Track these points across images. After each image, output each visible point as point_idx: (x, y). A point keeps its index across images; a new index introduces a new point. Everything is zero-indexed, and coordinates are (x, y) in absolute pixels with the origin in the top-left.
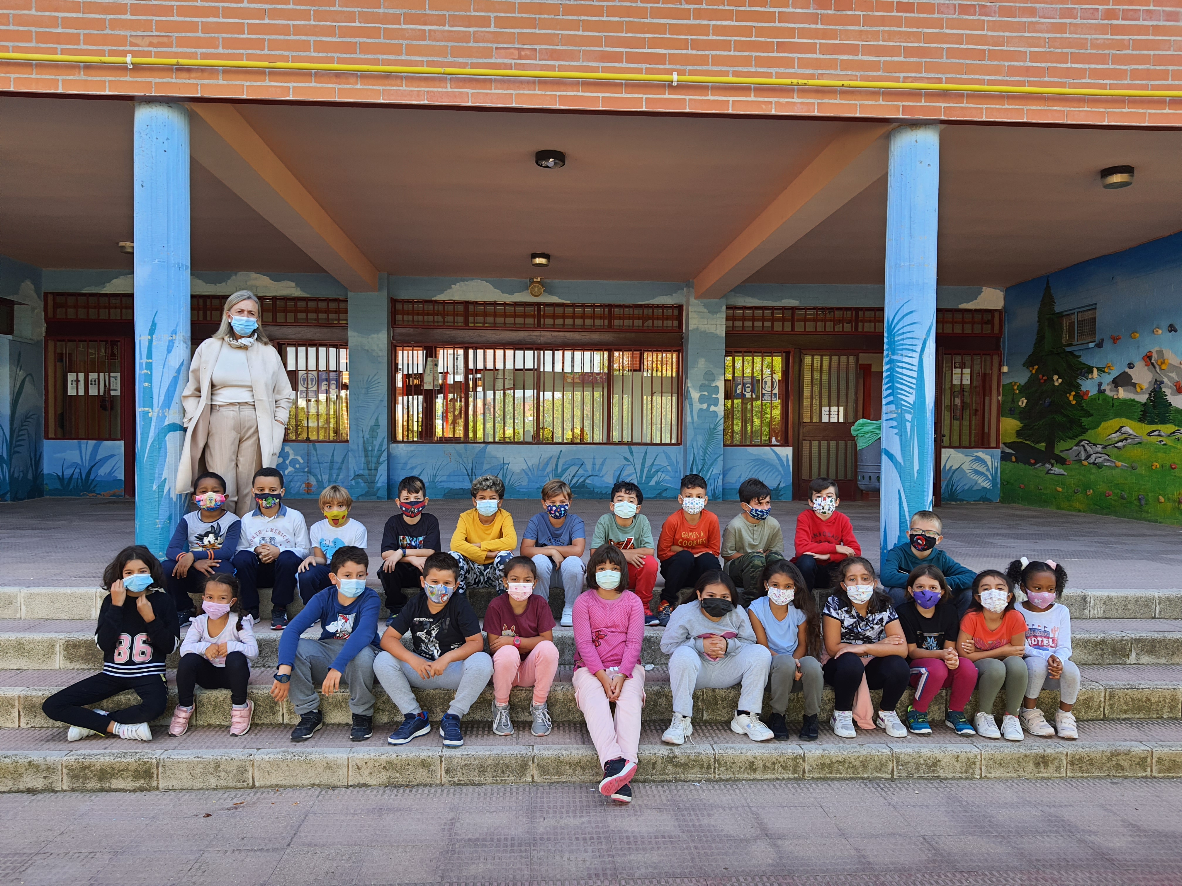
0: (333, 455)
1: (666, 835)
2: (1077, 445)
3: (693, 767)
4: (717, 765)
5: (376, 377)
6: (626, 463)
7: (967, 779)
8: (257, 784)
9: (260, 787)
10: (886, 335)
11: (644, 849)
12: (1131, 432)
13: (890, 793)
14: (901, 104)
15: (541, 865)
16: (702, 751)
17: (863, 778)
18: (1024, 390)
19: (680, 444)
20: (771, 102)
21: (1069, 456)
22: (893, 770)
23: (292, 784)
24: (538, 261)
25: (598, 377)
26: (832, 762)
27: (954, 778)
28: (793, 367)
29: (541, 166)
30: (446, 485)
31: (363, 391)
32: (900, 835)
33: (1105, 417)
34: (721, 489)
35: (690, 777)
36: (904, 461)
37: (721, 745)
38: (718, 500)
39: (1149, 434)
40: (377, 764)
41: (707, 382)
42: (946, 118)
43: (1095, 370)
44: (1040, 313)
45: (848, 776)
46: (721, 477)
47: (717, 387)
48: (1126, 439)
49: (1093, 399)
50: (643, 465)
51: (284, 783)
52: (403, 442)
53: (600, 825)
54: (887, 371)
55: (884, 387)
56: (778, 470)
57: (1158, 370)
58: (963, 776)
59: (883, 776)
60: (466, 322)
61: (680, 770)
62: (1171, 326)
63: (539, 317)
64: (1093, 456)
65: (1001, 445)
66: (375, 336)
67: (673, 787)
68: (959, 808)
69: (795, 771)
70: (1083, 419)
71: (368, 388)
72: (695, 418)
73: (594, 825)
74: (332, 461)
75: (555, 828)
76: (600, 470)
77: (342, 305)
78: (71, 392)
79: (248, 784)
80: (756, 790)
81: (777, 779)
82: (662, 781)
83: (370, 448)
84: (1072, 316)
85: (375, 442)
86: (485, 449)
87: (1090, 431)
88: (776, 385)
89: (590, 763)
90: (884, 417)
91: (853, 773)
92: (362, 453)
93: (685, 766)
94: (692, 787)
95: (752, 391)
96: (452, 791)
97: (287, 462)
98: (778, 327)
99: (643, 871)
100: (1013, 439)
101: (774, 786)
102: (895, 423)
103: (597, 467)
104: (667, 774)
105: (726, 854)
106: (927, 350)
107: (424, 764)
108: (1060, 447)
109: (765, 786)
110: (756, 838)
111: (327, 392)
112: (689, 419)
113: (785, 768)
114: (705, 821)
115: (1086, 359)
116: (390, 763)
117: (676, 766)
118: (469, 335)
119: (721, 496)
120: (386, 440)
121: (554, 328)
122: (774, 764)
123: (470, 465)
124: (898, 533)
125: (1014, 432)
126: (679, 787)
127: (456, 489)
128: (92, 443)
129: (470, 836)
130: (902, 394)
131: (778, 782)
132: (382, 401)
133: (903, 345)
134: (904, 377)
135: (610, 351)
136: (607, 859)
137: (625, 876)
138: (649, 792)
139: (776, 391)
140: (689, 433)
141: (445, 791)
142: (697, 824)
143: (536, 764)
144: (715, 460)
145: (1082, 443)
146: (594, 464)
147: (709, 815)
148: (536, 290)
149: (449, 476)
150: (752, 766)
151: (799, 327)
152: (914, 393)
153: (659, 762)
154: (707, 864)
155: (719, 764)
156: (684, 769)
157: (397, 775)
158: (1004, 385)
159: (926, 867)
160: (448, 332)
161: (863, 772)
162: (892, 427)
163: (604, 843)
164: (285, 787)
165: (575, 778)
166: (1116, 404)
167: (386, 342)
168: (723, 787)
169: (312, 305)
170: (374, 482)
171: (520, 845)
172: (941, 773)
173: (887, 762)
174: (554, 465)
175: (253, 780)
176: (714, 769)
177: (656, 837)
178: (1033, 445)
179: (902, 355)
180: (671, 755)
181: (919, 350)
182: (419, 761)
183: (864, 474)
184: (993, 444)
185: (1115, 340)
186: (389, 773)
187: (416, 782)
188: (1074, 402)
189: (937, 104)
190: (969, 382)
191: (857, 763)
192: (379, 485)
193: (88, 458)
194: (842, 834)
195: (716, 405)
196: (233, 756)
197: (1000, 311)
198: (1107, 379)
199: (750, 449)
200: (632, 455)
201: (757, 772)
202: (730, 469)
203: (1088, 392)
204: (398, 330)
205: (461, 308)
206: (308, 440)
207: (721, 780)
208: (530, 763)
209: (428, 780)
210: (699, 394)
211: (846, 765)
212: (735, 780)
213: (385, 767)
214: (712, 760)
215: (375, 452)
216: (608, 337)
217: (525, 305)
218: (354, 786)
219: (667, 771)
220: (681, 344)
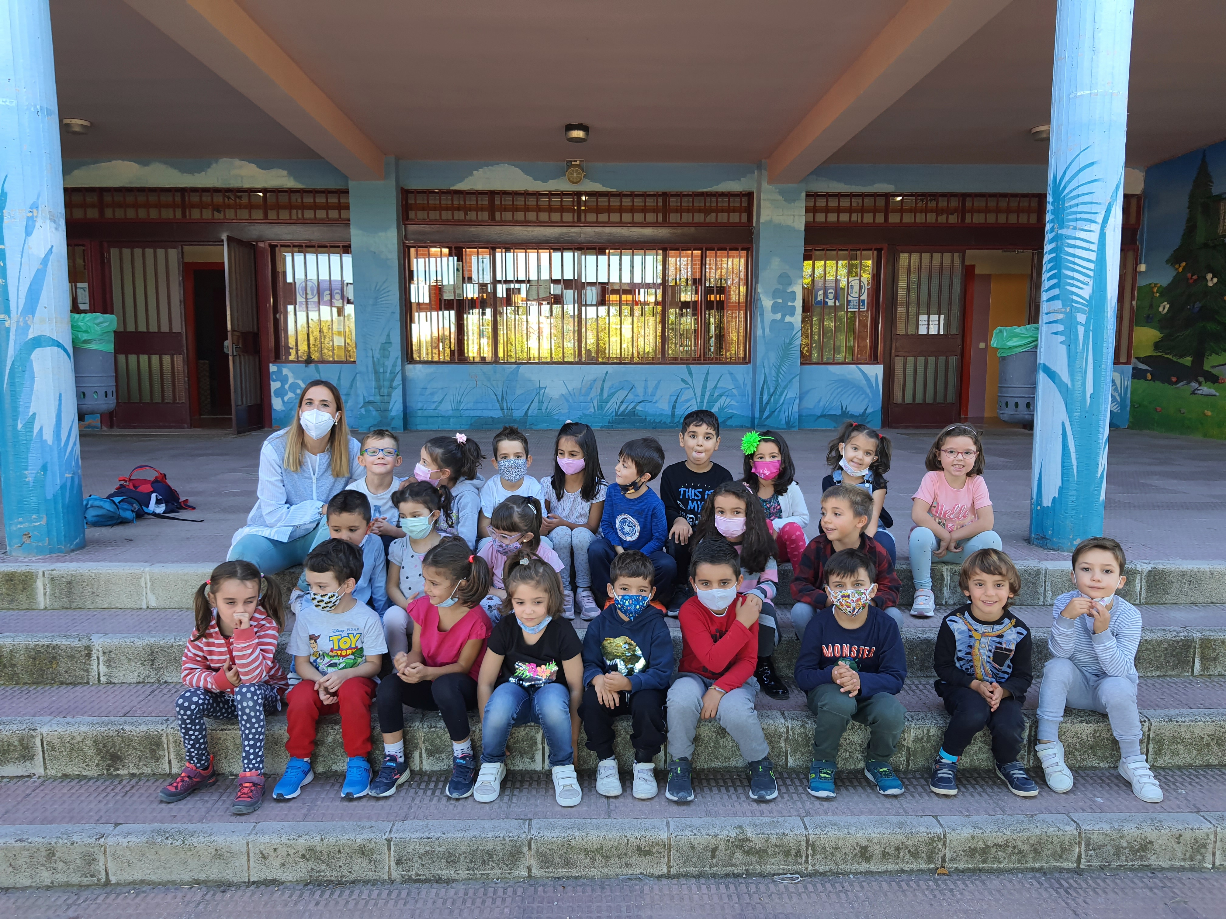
0: (339, 378)
3: (775, 854)
4: (810, 852)
5: (385, 285)
6: (684, 386)
7: (1192, 869)
8: (113, 880)
9: (118, 884)
10: (1050, 199)
13: (1080, 901)
16: (788, 831)
17: (1033, 870)
18: (1167, 292)
19: (749, 362)
21: (1223, 373)
23: (165, 879)
24: (575, 134)
26: (987, 847)
27: (1172, 869)
28: (886, 268)
30: (472, 413)
31: (371, 302)
34: (797, 416)
35: (769, 868)
36: (1073, 381)
37: (817, 818)
38: (793, 429)
40: (292, 852)
41: (781, 287)
44: (1192, 196)
45: (1011, 866)
46: (797, 401)
47: (793, 293)
50: (704, 388)
51: (154, 878)
52: (420, 362)
54: (1051, 252)
55: (1045, 276)
56: (864, 392)
58: (1187, 864)
59: (1065, 865)
60: (492, 218)
61: (753, 859)
63: (579, 210)
65: (1133, 360)
66: (382, 234)
67: (743, 887)
69: (930, 860)
71: (376, 298)
72: (767, 331)
76: (653, 395)
77: (342, 198)
79: (99, 880)
81: (903, 871)
82: (727, 875)
83: (381, 370)
85: (386, 363)
86: (517, 371)
89: (617, 848)
90: (1044, 318)
91: (1019, 862)
92: (372, 376)
93: (761, 853)
94: (771, 884)
95: (836, 298)
96: (404, 894)
97: (287, 387)
98: (868, 218)
100: (1151, 351)
101: (898, 883)
102: (1061, 328)
103: (650, 390)
104: (734, 865)
106: (1111, 220)
107: (362, 851)
108: (1211, 362)
109: (885, 885)
111: (332, 304)
112: (759, 332)
113: (915, 855)
116: (311, 850)
117: (748, 853)
118: (496, 232)
119: (796, 424)
120: (399, 361)
121: (597, 224)
122: (898, 849)
123: (501, 389)
124: (1060, 484)
125: (1152, 344)
126: (753, 888)
127: (485, 418)
130: (1073, 285)
131: (904, 876)
133: (1077, 213)
134: (1077, 261)
135: (665, 250)
138: (706, 900)
139: (864, 297)
140: (760, 350)
141: (394, 894)
143: (533, 852)
144: (791, 381)
146: (646, 388)
148: (575, 175)
149: (476, 402)
150: (864, 853)
151: (894, 218)
152: (1091, 283)
153: (722, 848)
155: (814, 851)
156: (761, 857)
157: (324, 867)
158: (1140, 288)
160: (473, 229)
161: (1034, 860)
162: (1056, 333)
164: (154, 885)
165: (593, 872)
167: (396, 242)
168: (818, 884)
169: (308, 199)
170: (387, 410)
172: (1153, 861)
173: (1071, 845)
174: (599, 389)
175: (107, 874)
176: (807, 857)
178: (1175, 359)
179: (1075, 228)
180: (741, 837)
181: (1100, 219)
183: (1008, 400)
186: (311, 865)
187: (351, 878)
191: (1026, 848)
192: (393, 413)
195: (792, 314)
196: (75, 838)
197: (1138, 197)
199: (831, 368)
200: (692, 377)
201: (872, 862)
202: (808, 392)
204: (411, 228)
205: (484, 201)
206: (309, 361)
207: (816, 874)
208: (525, 849)
209: (370, 874)
210: (772, 302)
211: (1009, 851)
212: (838, 873)
213: (303, 856)
214: (804, 844)
215: (388, 375)
216: (662, 232)
217: (562, 194)
218: (257, 884)
219: (734, 861)
220: (751, 241)
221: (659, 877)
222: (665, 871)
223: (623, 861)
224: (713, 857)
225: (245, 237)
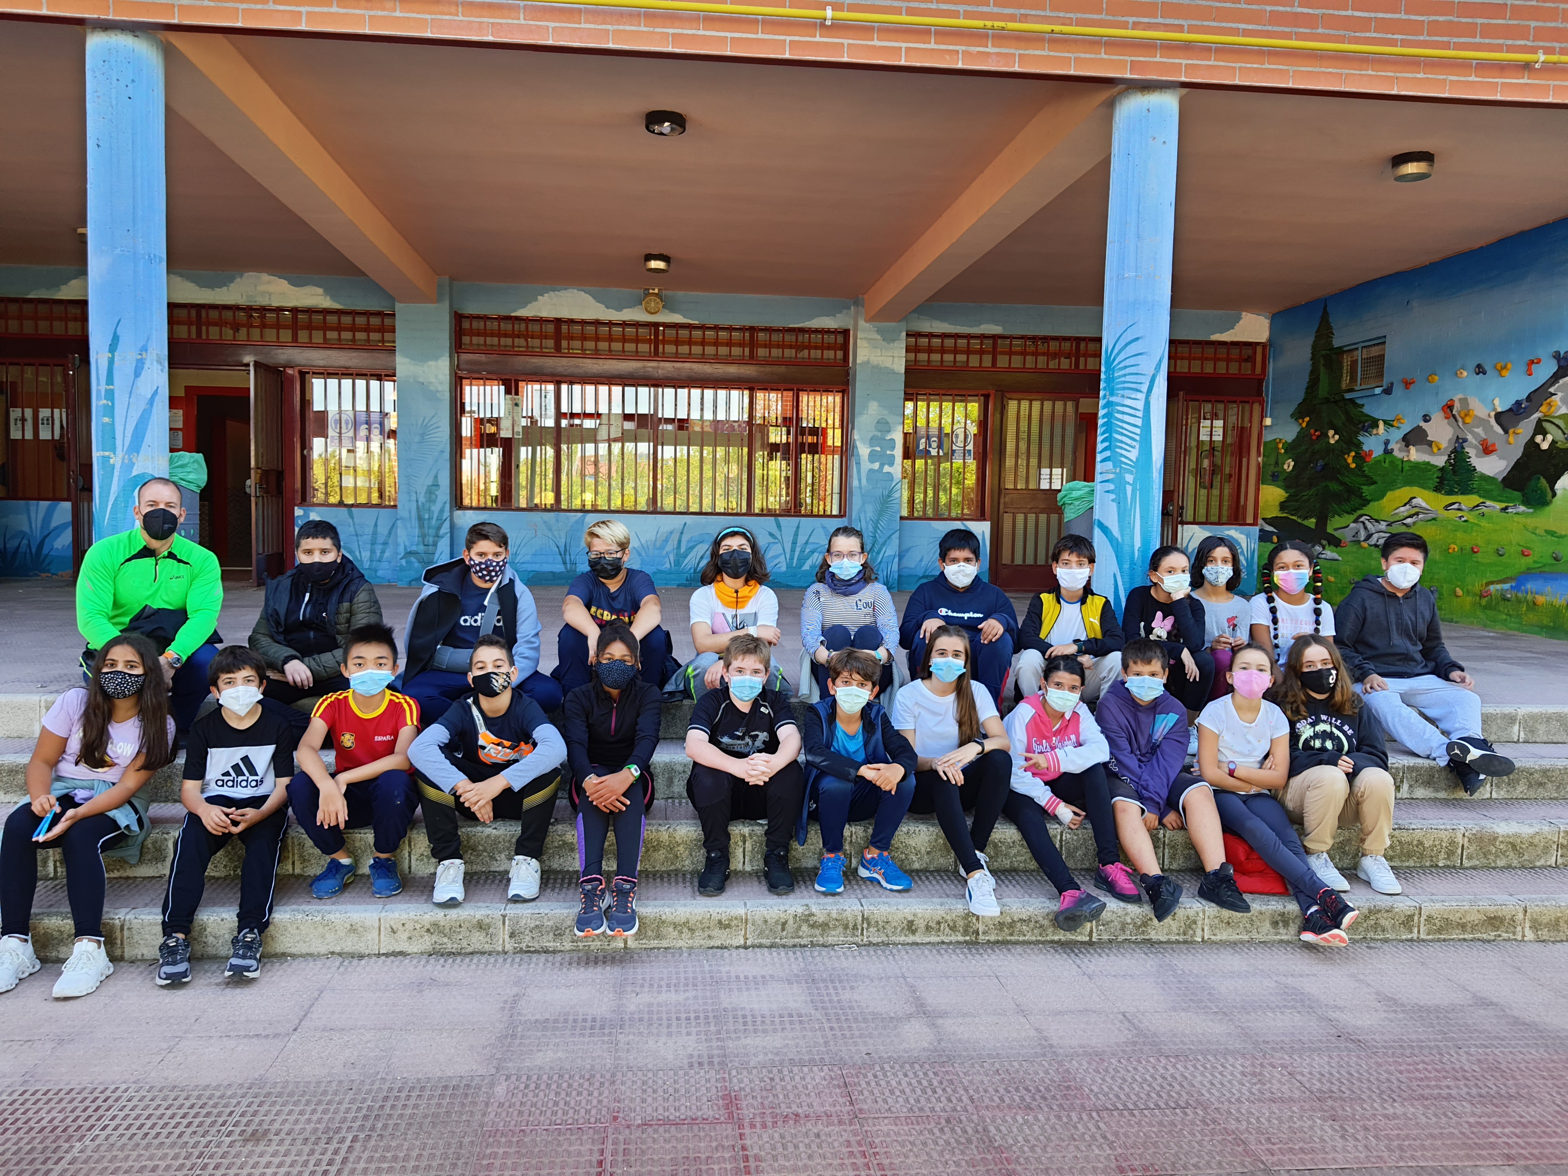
0: (376, 525)
1: (794, 1013)
2: (1356, 521)
3: (835, 927)
4: (865, 925)
5: (434, 420)
7: (1185, 943)
10: (1103, 369)
11: (764, 1031)
12: (1424, 504)
13: (1086, 961)
14: (1129, 59)
15: (628, 1051)
16: (846, 908)
17: (1052, 942)
18: (1292, 448)
19: (843, 515)
20: (957, 52)
21: (1346, 535)
22: (1091, 931)
23: (305, 950)
24: (654, 264)
25: (736, 425)
26: (1013, 921)
27: (1169, 942)
28: (993, 415)
29: (653, 132)
30: (530, 567)
31: (417, 439)
32: (1094, 1012)
33: (1392, 486)
34: (896, 576)
35: (831, 940)
36: (1122, 536)
37: (872, 900)
39: (1446, 508)
40: (418, 926)
41: (879, 434)
42: (1187, 80)
43: (1381, 424)
44: (1315, 348)
45: (1034, 938)
46: (897, 559)
47: (893, 442)
48: (1417, 514)
49: (1378, 462)
50: (795, 542)
52: (471, 508)
53: (710, 1001)
54: (1104, 416)
55: (1099, 439)
57: (1460, 424)
58: (1181, 938)
59: (1079, 938)
60: (558, 348)
61: (817, 932)
62: (1479, 366)
63: (656, 342)
64: (1375, 536)
65: (1260, 521)
66: (433, 363)
67: (808, 953)
68: (1172, 978)
69: (966, 933)
70: (1365, 487)
71: (423, 435)
72: (864, 481)
73: (700, 1002)
74: (375, 533)
75: (650, 1005)
77: (387, 321)
78: (16, 434)
80: (914, 957)
81: (943, 943)
82: (794, 946)
83: (427, 516)
84: (1355, 353)
85: (433, 508)
86: (581, 520)
87: (1372, 504)
88: (971, 439)
89: (701, 923)
90: (1098, 477)
91: (1041, 935)
92: (415, 523)
93: (824, 928)
94: (832, 953)
95: (940, 446)
96: (517, 960)
98: (974, 361)
99: (761, 1057)
100: (1275, 513)
101: (938, 951)
102: (1112, 487)
104: (801, 937)
105: (870, 1036)
106: (1155, 390)
107: (481, 926)
108: (1334, 524)
109: (927, 952)
110: (909, 1017)
111: (368, 439)
112: (855, 484)
113: (953, 928)
114: (846, 996)
115: (1371, 409)
116: (435, 924)
117: (812, 926)
118: (561, 364)
119: (896, 585)
120: (448, 506)
121: (677, 357)
122: (939, 923)
123: (563, 540)
125: (1277, 503)
126: (816, 954)
127: (544, 573)
128: (44, 504)
129: (538, 1017)
130: (1122, 448)
131: (944, 946)
132: (443, 452)
133: (1125, 382)
134: (1125, 426)
135: (752, 390)
136: (715, 1044)
137: (737, 1064)
138: (776, 960)
139: (970, 447)
140: (856, 502)
141: (509, 960)
142: (836, 999)
144: (888, 537)
145: (1362, 519)
147: (852, 988)
148: (653, 304)
149: (535, 555)
150: (911, 927)
151: (1002, 361)
152: (1137, 447)
153: (791, 922)
154: (844, 1049)
155: (869, 924)
156: (823, 930)
157: (445, 940)
158: (1266, 443)
159: (1124, 1051)
160: (533, 360)
162: (1108, 492)
163: (712, 1024)
165: (681, 943)
166: (1406, 468)
167: (448, 372)
168: (872, 953)
169: (346, 320)
171: (602, 1027)
172: (1153, 936)
174: (676, 542)
176: (862, 929)
177: (781, 1016)
178: (1300, 521)
179: (1123, 396)
180: (807, 913)
181: (1145, 388)
182: (475, 921)
184: (1250, 520)
185: (1407, 384)
186: (435, 938)
187: (470, 950)
188: (1353, 466)
189: (1177, 61)
190: (1220, 438)
193: (39, 525)
194: (1022, 1011)
195: (891, 464)
197: (1263, 345)
198: (1396, 435)
199: (933, 523)
200: (778, 530)
201: (917, 934)
202: (908, 550)
203: (1371, 452)
204: (464, 357)
205: (550, 328)
206: (341, 504)
207: (870, 944)
209: (486, 946)
210: (869, 450)
211: (1032, 925)
212: (888, 944)
213: (428, 930)
214: (860, 918)
215: (434, 522)
216: (748, 371)
217: (637, 325)
218: (387, 955)
219: (801, 933)
220: (847, 383)
221: (737, 947)
222: (742, 942)
223: (706, 934)
224: (783, 930)
225: (270, 361)
